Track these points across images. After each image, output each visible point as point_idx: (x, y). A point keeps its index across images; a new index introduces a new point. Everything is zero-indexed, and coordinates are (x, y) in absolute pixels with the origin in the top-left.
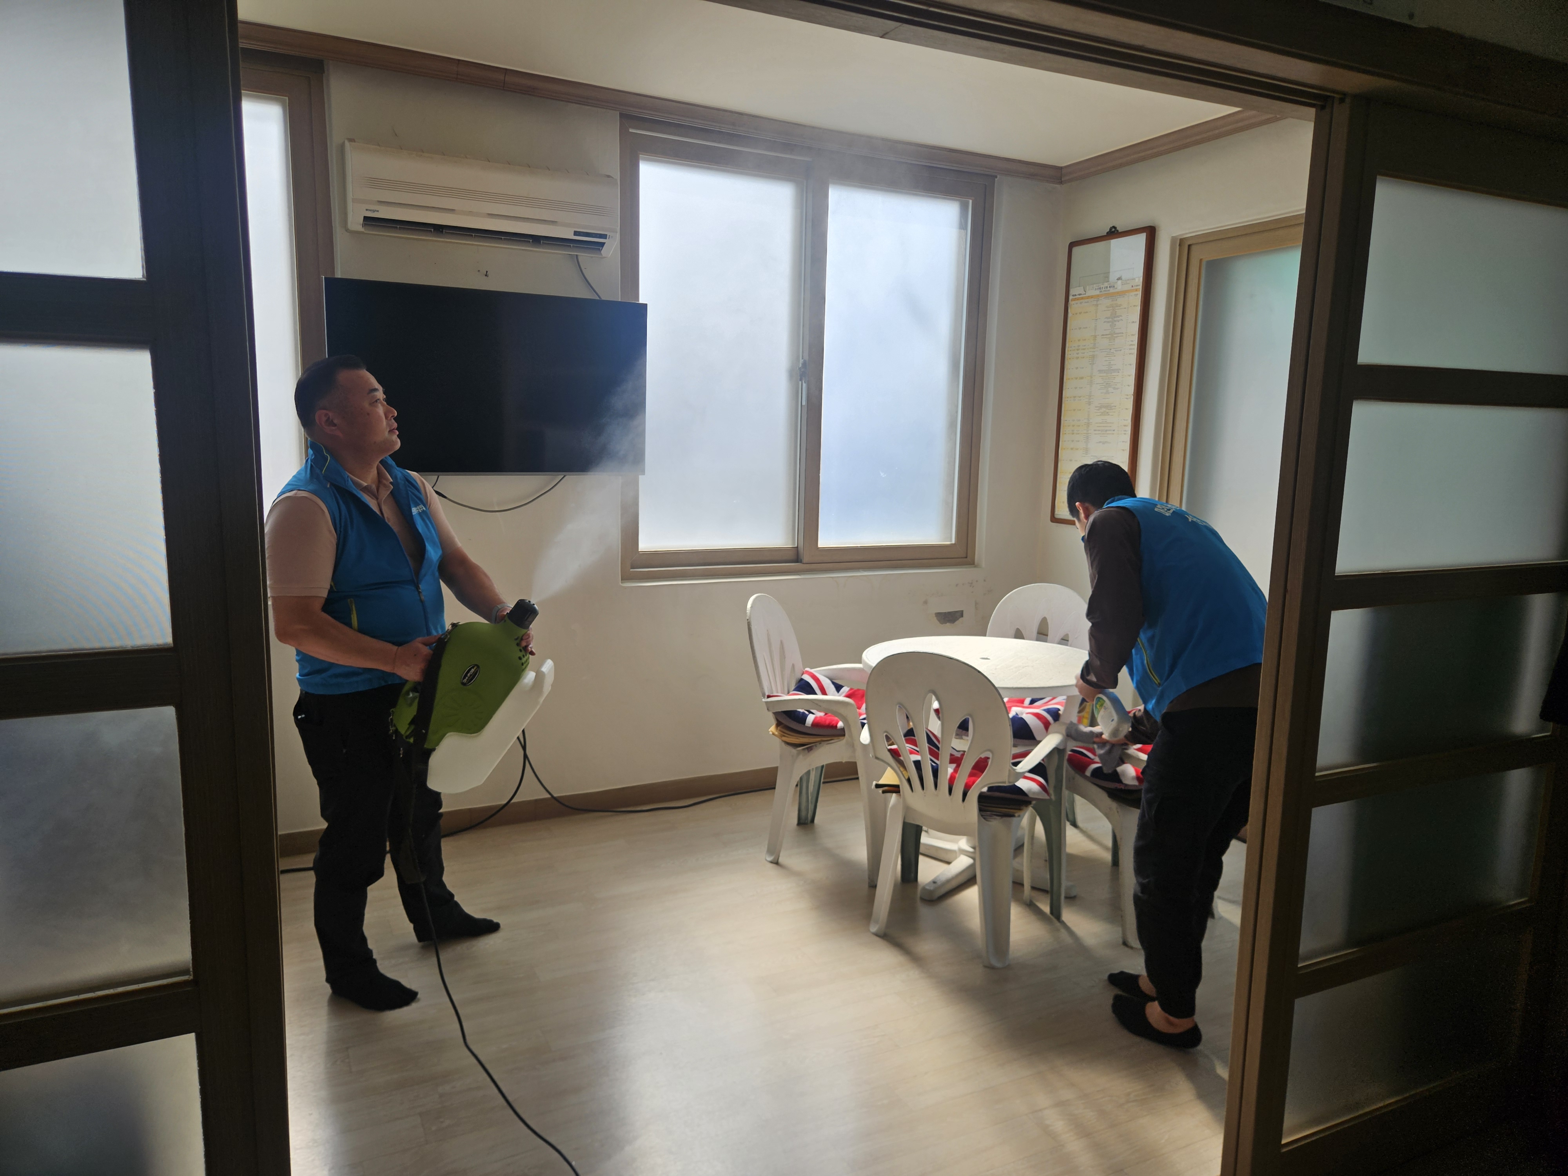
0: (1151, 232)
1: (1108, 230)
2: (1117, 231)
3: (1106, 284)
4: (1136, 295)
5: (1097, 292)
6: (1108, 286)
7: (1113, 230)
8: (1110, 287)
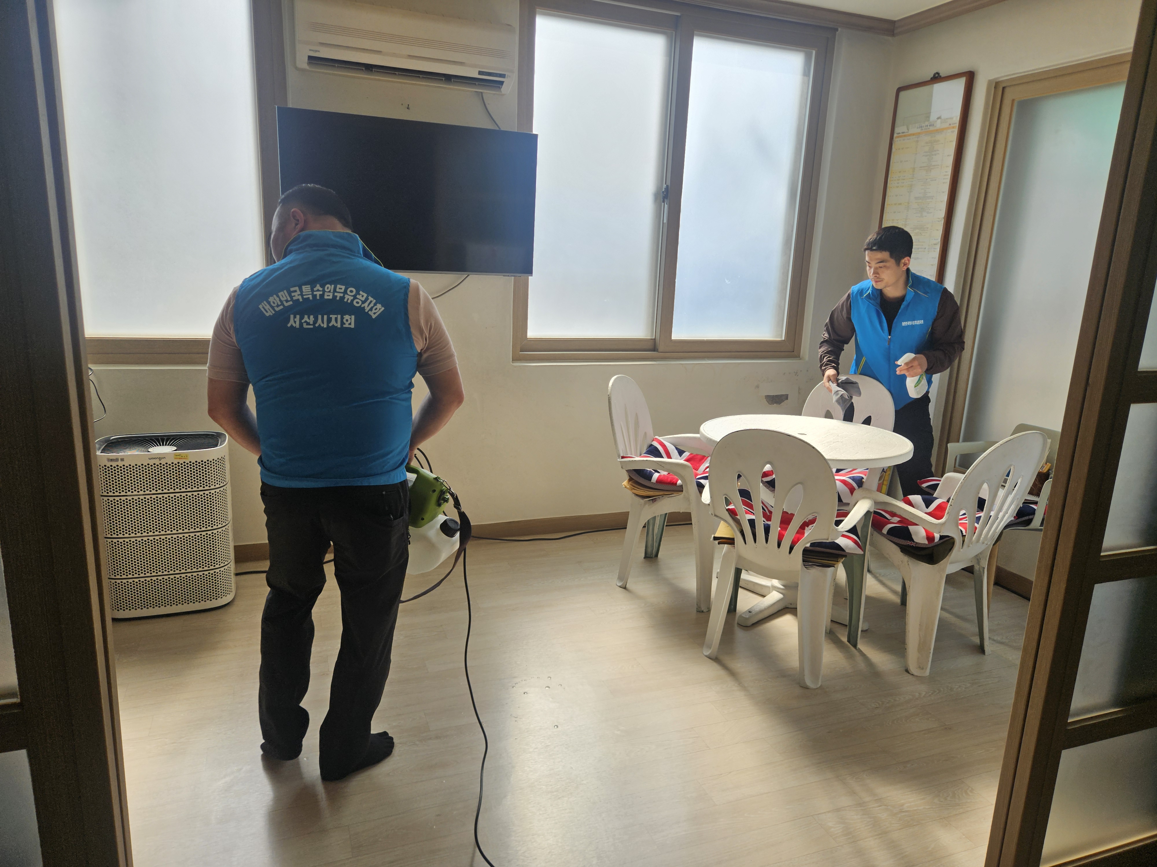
0: (970, 77)
1: (932, 76)
2: (940, 76)
3: (927, 123)
4: (953, 132)
5: (919, 130)
6: (929, 125)
7: (937, 75)
8: (930, 126)
